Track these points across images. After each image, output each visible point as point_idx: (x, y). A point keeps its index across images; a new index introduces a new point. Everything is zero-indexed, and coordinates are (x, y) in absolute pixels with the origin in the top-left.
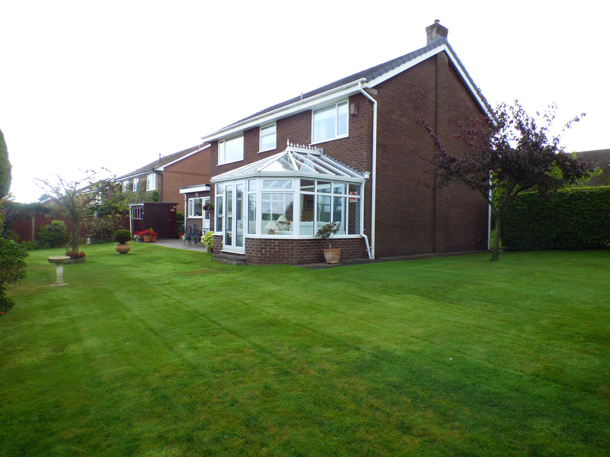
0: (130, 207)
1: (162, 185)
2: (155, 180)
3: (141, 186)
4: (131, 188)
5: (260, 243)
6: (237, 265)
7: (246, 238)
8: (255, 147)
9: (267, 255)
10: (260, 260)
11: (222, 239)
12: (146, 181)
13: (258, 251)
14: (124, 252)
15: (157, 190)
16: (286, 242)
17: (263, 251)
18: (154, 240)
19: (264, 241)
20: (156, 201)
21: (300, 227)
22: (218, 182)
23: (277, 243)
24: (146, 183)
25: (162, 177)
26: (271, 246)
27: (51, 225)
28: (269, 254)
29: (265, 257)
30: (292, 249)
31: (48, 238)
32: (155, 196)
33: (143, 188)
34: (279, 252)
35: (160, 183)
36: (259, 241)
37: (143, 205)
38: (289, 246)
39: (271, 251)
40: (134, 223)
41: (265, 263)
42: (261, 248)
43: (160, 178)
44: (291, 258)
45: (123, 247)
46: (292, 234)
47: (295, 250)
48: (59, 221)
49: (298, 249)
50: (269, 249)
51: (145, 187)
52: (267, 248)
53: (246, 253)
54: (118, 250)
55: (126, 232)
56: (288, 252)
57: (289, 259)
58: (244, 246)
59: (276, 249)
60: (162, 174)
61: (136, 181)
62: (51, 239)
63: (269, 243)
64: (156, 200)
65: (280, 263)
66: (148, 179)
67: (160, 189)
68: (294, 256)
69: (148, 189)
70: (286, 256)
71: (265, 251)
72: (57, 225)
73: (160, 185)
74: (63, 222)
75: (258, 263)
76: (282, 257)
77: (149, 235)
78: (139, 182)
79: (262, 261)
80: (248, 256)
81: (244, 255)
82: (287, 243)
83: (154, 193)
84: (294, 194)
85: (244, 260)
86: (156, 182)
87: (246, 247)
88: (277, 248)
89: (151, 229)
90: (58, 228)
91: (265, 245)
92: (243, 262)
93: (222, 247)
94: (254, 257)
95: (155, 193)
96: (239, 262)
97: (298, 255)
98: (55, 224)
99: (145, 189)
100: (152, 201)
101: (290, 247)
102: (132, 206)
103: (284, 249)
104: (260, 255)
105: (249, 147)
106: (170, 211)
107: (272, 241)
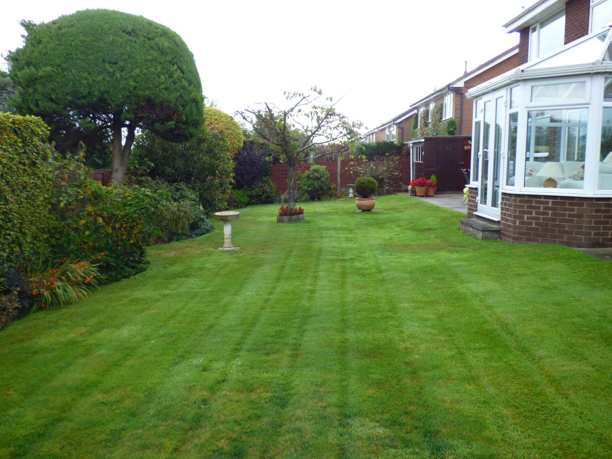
0: (411, 145)
1: (462, 110)
2: (452, 101)
3: (437, 113)
4: (426, 117)
5: (520, 202)
6: (484, 238)
7: (504, 194)
8: (583, 28)
9: (532, 225)
10: (519, 233)
11: (477, 194)
12: (442, 105)
13: (516, 217)
14: (367, 210)
15: (454, 118)
16: (568, 201)
17: (526, 217)
18: (431, 194)
19: (526, 199)
20: (452, 135)
21: (600, 172)
22: (477, 97)
23: (550, 203)
24: (442, 107)
25: (462, 98)
26: (539, 208)
27: (310, 171)
28: (536, 224)
29: (527, 229)
30: (580, 216)
31: (306, 188)
32: (451, 128)
33: (438, 116)
34: (555, 220)
35: (459, 107)
36: (518, 199)
37: (423, 140)
38: (573, 210)
39: (538, 219)
40: (416, 168)
41: (528, 240)
42: (521, 212)
43: (459, 98)
44: (577, 233)
45: (366, 202)
46: (581, 188)
47: (584, 219)
48: (319, 166)
49: (592, 217)
50: (536, 213)
51: (442, 113)
52: (531, 213)
53: (502, 218)
54: (359, 207)
55: (368, 181)
56: (572, 221)
57: (572, 234)
58: (500, 206)
59: (548, 214)
60: (461, 92)
61: (432, 106)
62: (310, 189)
63: (536, 202)
64: (451, 133)
65: (555, 242)
66: (445, 102)
67: (458, 115)
68: (584, 230)
69: (445, 117)
70: (567, 229)
71: (528, 218)
72: (317, 171)
73: (458, 109)
74: (324, 167)
75: (515, 239)
76: (559, 231)
77: (423, 186)
78: (435, 107)
79: (522, 235)
80: (504, 225)
81: (498, 223)
82: (571, 204)
83: (448, 123)
84: (590, 108)
85: (498, 232)
86: (453, 105)
87: (502, 209)
88: (550, 212)
89: (433, 178)
90: (317, 175)
91: (528, 207)
92: (496, 235)
93: (476, 206)
94: (509, 226)
95: (451, 123)
96: (487, 234)
97: (591, 228)
98: (314, 170)
99: (441, 118)
100: (447, 135)
101: (575, 213)
102: (414, 144)
103: (564, 215)
104: (520, 223)
105: (573, 29)
106: (464, 150)
107: (543, 200)
